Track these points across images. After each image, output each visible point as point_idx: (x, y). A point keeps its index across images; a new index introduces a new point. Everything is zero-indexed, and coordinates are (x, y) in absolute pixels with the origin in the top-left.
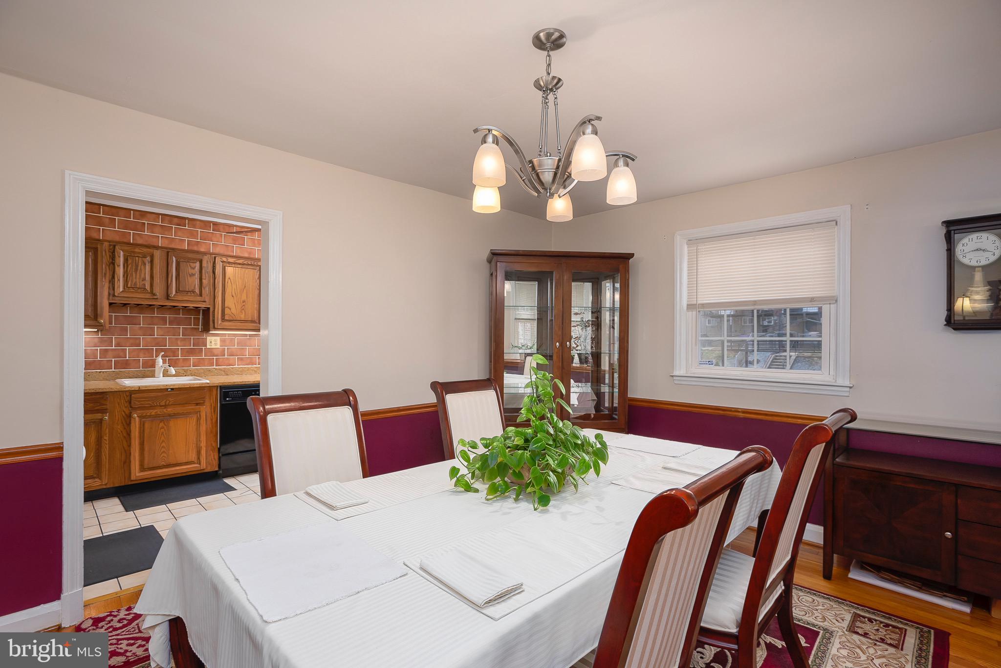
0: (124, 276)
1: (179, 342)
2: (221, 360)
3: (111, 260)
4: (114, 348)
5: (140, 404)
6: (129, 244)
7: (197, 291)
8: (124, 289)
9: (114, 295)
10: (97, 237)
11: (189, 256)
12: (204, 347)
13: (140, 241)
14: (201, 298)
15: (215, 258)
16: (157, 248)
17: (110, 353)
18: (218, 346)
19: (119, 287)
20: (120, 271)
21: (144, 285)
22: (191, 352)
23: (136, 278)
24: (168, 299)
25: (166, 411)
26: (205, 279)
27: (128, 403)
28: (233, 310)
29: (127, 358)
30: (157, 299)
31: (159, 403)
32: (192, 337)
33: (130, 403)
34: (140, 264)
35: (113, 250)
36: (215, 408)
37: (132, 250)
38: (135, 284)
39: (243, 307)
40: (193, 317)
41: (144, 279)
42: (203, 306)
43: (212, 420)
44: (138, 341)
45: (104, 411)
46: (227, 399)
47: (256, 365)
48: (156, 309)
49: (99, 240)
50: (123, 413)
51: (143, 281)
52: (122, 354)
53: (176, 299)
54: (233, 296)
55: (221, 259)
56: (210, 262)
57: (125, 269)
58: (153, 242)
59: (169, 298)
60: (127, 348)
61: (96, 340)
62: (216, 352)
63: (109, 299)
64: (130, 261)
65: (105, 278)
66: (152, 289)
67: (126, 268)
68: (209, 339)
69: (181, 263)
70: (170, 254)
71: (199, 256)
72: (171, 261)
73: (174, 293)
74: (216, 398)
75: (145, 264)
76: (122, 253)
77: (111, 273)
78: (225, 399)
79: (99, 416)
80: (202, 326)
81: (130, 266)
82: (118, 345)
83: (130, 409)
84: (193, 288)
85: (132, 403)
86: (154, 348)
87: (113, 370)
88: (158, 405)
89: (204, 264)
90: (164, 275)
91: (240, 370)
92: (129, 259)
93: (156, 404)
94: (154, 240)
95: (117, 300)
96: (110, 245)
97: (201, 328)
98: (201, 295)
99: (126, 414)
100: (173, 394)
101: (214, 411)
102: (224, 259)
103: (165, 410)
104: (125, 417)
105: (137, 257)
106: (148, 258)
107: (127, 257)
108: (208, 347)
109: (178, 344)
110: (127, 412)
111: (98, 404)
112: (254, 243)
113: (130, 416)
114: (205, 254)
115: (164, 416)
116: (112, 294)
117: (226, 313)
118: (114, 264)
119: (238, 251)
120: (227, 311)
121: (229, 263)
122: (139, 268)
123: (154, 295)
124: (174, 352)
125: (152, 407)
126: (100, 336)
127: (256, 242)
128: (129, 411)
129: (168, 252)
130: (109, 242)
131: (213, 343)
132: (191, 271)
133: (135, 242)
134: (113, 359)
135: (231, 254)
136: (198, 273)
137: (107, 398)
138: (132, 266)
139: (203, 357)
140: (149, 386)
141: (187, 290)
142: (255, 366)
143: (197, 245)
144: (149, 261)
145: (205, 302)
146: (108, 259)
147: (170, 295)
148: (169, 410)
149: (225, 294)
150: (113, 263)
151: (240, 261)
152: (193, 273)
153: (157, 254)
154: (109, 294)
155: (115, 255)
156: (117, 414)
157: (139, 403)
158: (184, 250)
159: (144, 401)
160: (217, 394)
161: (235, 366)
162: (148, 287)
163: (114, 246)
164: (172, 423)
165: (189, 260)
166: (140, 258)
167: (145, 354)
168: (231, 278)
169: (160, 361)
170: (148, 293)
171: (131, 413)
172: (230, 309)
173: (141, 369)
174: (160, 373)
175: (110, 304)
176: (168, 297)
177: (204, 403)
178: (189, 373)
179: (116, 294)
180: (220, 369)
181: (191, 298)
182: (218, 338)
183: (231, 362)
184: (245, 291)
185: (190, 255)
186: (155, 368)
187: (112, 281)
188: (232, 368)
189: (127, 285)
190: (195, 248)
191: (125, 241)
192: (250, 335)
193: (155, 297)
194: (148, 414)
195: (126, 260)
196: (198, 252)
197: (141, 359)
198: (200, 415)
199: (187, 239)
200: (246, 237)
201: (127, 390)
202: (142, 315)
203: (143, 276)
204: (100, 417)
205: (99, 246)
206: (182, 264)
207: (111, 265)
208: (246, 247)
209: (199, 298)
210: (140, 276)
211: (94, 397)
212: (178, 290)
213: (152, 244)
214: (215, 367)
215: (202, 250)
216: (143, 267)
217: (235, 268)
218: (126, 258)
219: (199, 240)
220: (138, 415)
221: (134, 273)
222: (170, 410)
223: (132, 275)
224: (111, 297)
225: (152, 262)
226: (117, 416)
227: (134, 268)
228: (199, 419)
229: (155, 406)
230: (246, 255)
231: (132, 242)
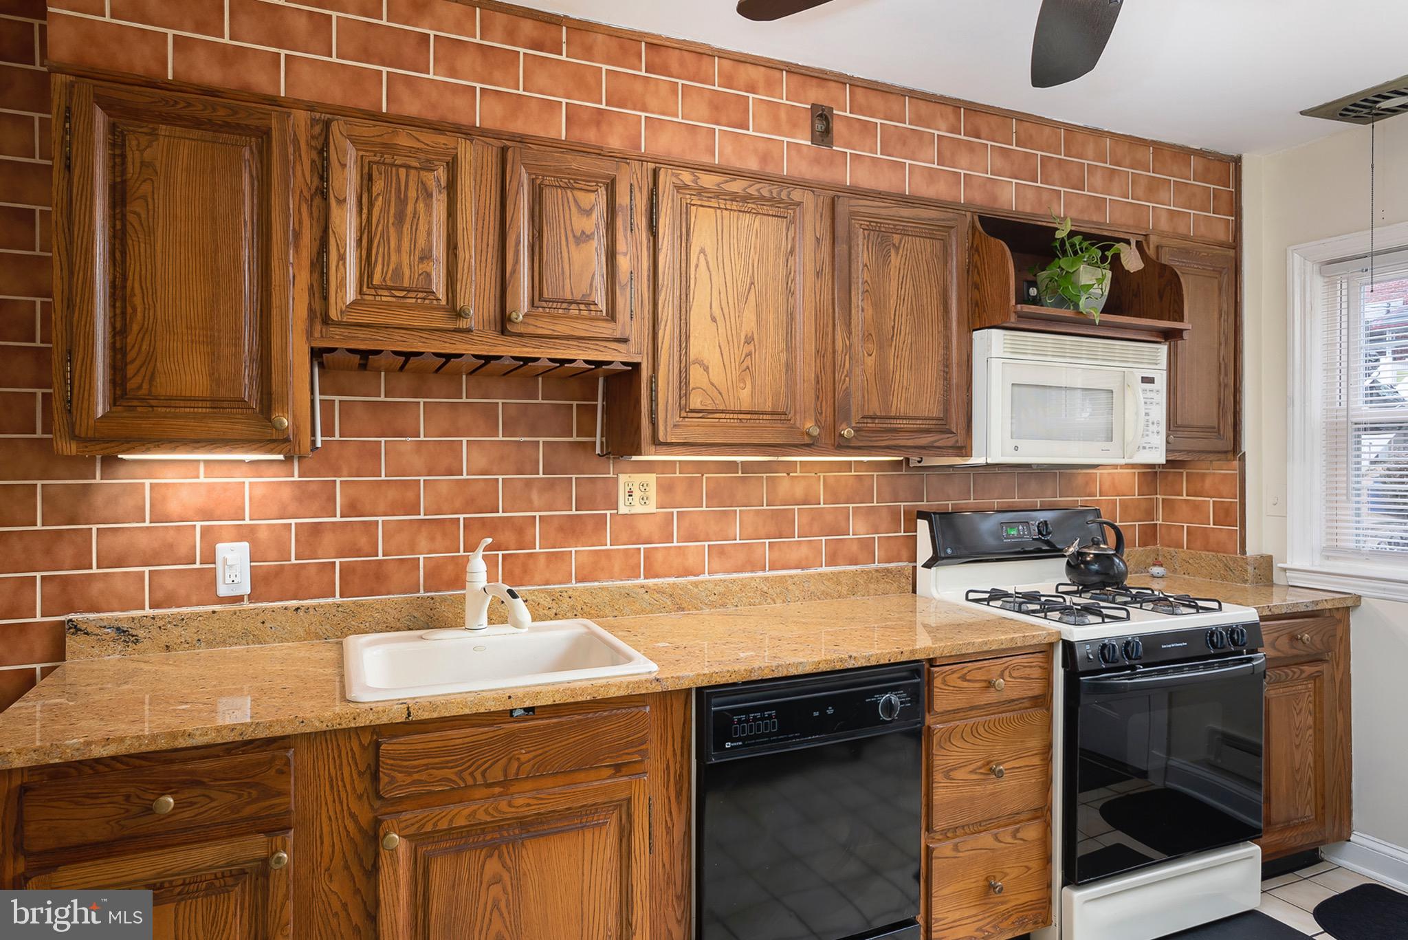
0: (360, 241)
1: (535, 496)
2: (659, 557)
3: (316, 181)
4: (338, 519)
5: (414, 783)
6: (375, 116)
7: (600, 298)
8: (361, 292)
9: (326, 320)
10: (269, 90)
11: (574, 165)
12: (608, 512)
13: (412, 107)
14: (611, 325)
15: (655, 173)
16: (467, 132)
17: (328, 540)
18: (651, 508)
19: (342, 285)
20: (347, 223)
21: (428, 275)
22: (571, 529)
23: (399, 249)
24: (503, 331)
25: (510, 805)
26: (626, 254)
27: (367, 777)
28: (716, 374)
29: (380, 557)
30: (469, 331)
31: (483, 774)
32: (574, 476)
33: (375, 777)
34: (412, 194)
35: (322, 139)
36: (682, 779)
37: (386, 139)
38: (398, 272)
39: (748, 362)
40: (575, 403)
41: (426, 256)
42: (616, 356)
43: (669, 830)
44: (410, 495)
45: (274, 826)
46: (728, 745)
47: (764, 570)
48: (464, 377)
49: (274, 101)
50: (351, 826)
51: (422, 259)
52: (363, 541)
53: (531, 330)
54: (714, 320)
55: (677, 176)
56: (641, 188)
57: (364, 216)
58: (454, 109)
59: (509, 327)
60: (380, 519)
61: (286, 493)
62: (645, 528)
63: (310, 334)
64: (378, 186)
65: (297, 251)
66: (454, 292)
67: (365, 211)
68: (623, 479)
69: (546, 192)
70: (510, 154)
71: (605, 168)
72: (515, 184)
73: (525, 306)
74: (683, 738)
75: (429, 195)
76: (351, 154)
77: (318, 233)
78: (719, 747)
79: (253, 847)
80: (602, 436)
81: (379, 203)
82: (352, 508)
83: (377, 804)
84: (584, 288)
85: (384, 779)
86: (461, 517)
87: (338, 599)
88: (480, 781)
89: (622, 199)
90: (492, 238)
91: (721, 589)
92: (375, 174)
93: (470, 781)
94: (460, 102)
95: (338, 339)
96: (314, 122)
97: (602, 443)
98: (612, 316)
99: (360, 829)
100: (529, 730)
101: (679, 795)
102: (686, 177)
103: (503, 805)
104: (358, 837)
105: (401, 166)
106: (441, 173)
107: (370, 168)
108: (623, 509)
109: (530, 501)
110: (365, 817)
111: (254, 793)
112: (776, 118)
113: (374, 837)
114: (621, 158)
115: (501, 827)
116: (320, 315)
117: (691, 386)
118: (324, 195)
119: (729, 149)
120: (696, 375)
121: (701, 192)
122: (410, 208)
123: (459, 314)
124: (521, 529)
125: (455, 794)
126: (296, 478)
127: (783, 115)
128: (371, 815)
129: (504, 150)
130: (310, 107)
131: (637, 494)
132: (582, 224)
133: (396, 110)
134: (338, 561)
135: (705, 159)
136: (603, 231)
137: (288, 763)
138: (387, 202)
139: (608, 547)
140: (448, 701)
141: (569, 297)
142: (760, 574)
143: (598, 124)
144: (443, 183)
145: (624, 341)
146: (308, 174)
147: (514, 315)
148: (520, 801)
149: (688, 312)
150: (322, 193)
151: (737, 186)
152: (588, 233)
153: (467, 153)
154: (311, 311)
155: (328, 159)
156: (326, 829)
157: (409, 780)
158: (554, 144)
159: (427, 767)
160: (686, 722)
161: (701, 578)
162: (439, 286)
163: (327, 125)
164: (531, 855)
165: (573, 181)
166: (413, 172)
167: (432, 539)
168: (708, 251)
169: (478, 567)
170: (439, 308)
171: (377, 822)
172: (706, 369)
173: (422, 593)
174: (477, 616)
175: (317, 354)
176: (503, 323)
177: (642, 761)
178: (565, 604)
179: (334, 314)
180: (661, 591)
181: (581, 329)
182: (651, 479)
183: (691, 561)
184: (752, 297)
185: (577, 163)
186: (464, 588)
187: (320, 266)
188: (696, 584)
189: (370, 276)
190: (591, 136)
191: (364, 105)
192: (746, 466)
193: (463, 324)
194: (443, 825)
195: (367, 180)
196: (599, 153)
197: (421, 557)
198: (629, 816)
199: (564, 101)
200: (751, 96)
201: (361, 722)
202: (422, 401)
203: (421, 242)
204: (262, 853)
205: (274, 124)
206: (551, 198)
207: (318, 200)
208: (751, 132)
209: (605, 329)
210: (414, 241)
211: (240, 758)
212: (538, 296)
213: (451, 118)
214: (642, 581)
215: (615, 141)
216: (421, 205)
217: (719, 211)
218: (366, 170)
219: (603, 106)
220: (407, 832)
221: (392, 230)
222: (523, 802)
223: (385, 238)
224: (318, 327)
225: (451, 187)
226: (327, 839)
227: (392, 211)
228: (625, 834)
229: (471, 786)
230: (753, 164)
231: (384, 110)
